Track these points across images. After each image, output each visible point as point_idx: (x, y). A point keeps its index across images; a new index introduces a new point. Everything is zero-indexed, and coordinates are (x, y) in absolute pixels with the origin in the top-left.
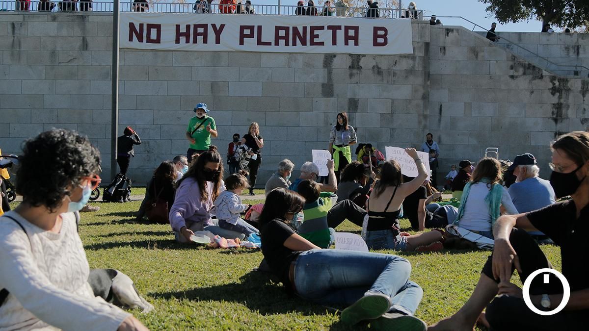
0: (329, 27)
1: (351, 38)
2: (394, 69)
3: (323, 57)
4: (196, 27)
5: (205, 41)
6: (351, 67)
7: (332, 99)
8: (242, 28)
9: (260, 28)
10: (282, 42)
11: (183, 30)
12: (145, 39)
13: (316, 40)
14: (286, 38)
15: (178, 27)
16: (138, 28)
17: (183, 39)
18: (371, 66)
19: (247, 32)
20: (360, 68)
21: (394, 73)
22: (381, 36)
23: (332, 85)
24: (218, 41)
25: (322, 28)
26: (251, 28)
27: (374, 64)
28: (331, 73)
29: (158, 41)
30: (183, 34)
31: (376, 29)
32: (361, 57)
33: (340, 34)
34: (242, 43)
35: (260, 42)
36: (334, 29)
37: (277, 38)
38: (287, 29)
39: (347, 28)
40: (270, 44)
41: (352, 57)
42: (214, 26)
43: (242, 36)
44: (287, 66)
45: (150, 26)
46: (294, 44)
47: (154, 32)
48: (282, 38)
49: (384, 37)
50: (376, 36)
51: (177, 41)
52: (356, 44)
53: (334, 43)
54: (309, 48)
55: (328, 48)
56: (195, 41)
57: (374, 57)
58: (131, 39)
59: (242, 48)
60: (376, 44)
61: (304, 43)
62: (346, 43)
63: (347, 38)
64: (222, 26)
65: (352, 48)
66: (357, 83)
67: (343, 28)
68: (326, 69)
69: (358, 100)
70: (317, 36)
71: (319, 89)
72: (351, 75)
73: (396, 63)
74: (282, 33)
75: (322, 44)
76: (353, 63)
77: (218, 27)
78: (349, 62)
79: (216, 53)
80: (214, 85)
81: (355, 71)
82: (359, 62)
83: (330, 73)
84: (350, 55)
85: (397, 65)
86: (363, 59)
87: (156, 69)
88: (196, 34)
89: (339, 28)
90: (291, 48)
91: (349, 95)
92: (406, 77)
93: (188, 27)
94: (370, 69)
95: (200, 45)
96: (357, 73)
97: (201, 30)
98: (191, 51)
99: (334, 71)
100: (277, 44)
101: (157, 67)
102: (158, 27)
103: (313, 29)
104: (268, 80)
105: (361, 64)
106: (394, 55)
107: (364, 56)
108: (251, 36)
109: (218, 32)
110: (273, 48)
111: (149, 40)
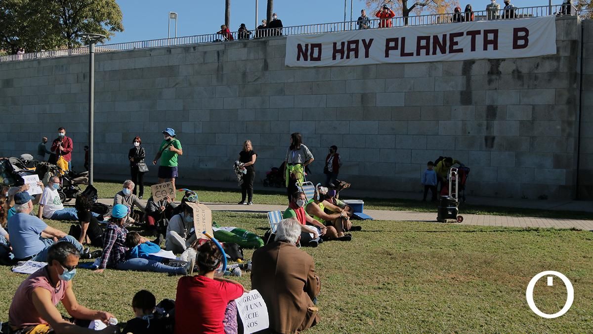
0: (469, 33)
1: (491, 42)
2: (536, 72)
3: (462, 63)
4: (350, 43)
5: (357, 56)
6: (490, 73)
7: (470, 107)
8: (388, 41)
9: (403, 39)
10: (423, 52)
11: (339, 47)
12: (309, 58)
13: (455, 47)
14: (427, 47)
15: (335, 44)
16: (304, 48)
17: (338, 56)
18: (510, 70)
19: (392, 44)
20: (499, 73)
21: (535, 76)
22: (521, 38)
23: (471, 92)
24: (367, 56)
25: (461, 34)
26: (396, 40)
27: (514, 67)
28: (470, 80)
29: (319, 59)
30: (338, 51)
31: (516, 30)
32: (500, 61)
33: (480, 39)
34: (387, 55)
35: (403, 54)
36: (473, 34)
37: (419, 48)
38: (427, 38)
39: (486, 32)
40: (411, 54)
41: (491, 62)
42: (364, 41)
43: (388, 48)
44: (427, 76)
45: (313, 46)
46: (434, 53)
47: (316, 50)
48: (423, 47)
49: (525, 38)
50: (516, 38)
51: (334, 58)
52: (496, 48)
53: (473, 49)
54: (448, 56)
55: (467, 55)
56: (348, 57)
57: (515, 60)
58: (298, 59)
59: (387, 60)
60: (516, 46)
61: (443, 51)
62: (485, 48)
63: (486, 42)
64: (371, 40)
65: (491, 53)
66: (496, 89)
67: (482, 33)
68: (465, 77)
69: (497, 107)
70: (456, 43)
71: (458, 97)
72: (490, 81)
73: (538, 66)
74: (423, 43)
75: (461, 50)
76: (492, 68)
77: (367, 42)
78: (487, 67)
79: (366, 67)
80: (364, 97)
81: (494, 77)
82: (498, 67)
83: (468, 80)
84: (489, 60)
85: (539, 67)
86: (502, 64)
87: (318, 85)
88: (349, 50)
89: (478, 32)
90: (431, 58)
91: (488, 102)
92: (549, 80)
93: (343, 44)
94: (509, 74)
95: (352, 61)
96: (496, 79)
97: (353, 46)
98: (345, 66)
99: (473, 78)
100: (418, 54)
101: (318, 82)
102: (319, 46)
103: (452, 36)
104: (410, 89)
105: (500, 69)
106: (537, 57)
107: (504, 60)
108: (396, 48)
109: (367, 46)
110: (414, 59)
111: (313, 59)
